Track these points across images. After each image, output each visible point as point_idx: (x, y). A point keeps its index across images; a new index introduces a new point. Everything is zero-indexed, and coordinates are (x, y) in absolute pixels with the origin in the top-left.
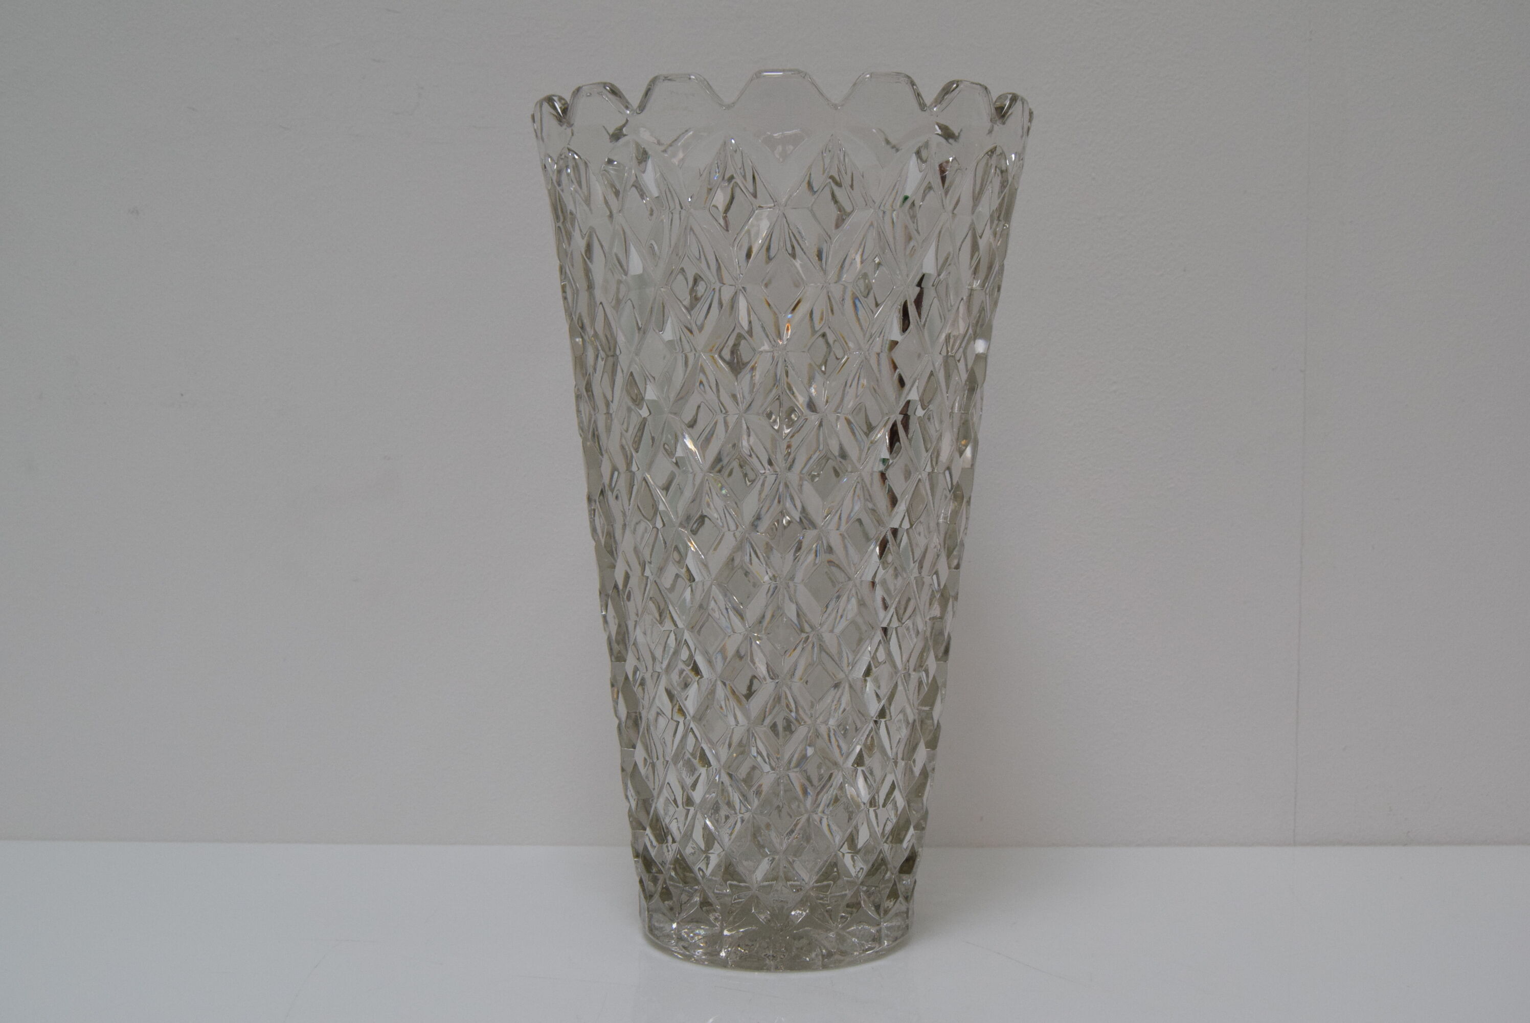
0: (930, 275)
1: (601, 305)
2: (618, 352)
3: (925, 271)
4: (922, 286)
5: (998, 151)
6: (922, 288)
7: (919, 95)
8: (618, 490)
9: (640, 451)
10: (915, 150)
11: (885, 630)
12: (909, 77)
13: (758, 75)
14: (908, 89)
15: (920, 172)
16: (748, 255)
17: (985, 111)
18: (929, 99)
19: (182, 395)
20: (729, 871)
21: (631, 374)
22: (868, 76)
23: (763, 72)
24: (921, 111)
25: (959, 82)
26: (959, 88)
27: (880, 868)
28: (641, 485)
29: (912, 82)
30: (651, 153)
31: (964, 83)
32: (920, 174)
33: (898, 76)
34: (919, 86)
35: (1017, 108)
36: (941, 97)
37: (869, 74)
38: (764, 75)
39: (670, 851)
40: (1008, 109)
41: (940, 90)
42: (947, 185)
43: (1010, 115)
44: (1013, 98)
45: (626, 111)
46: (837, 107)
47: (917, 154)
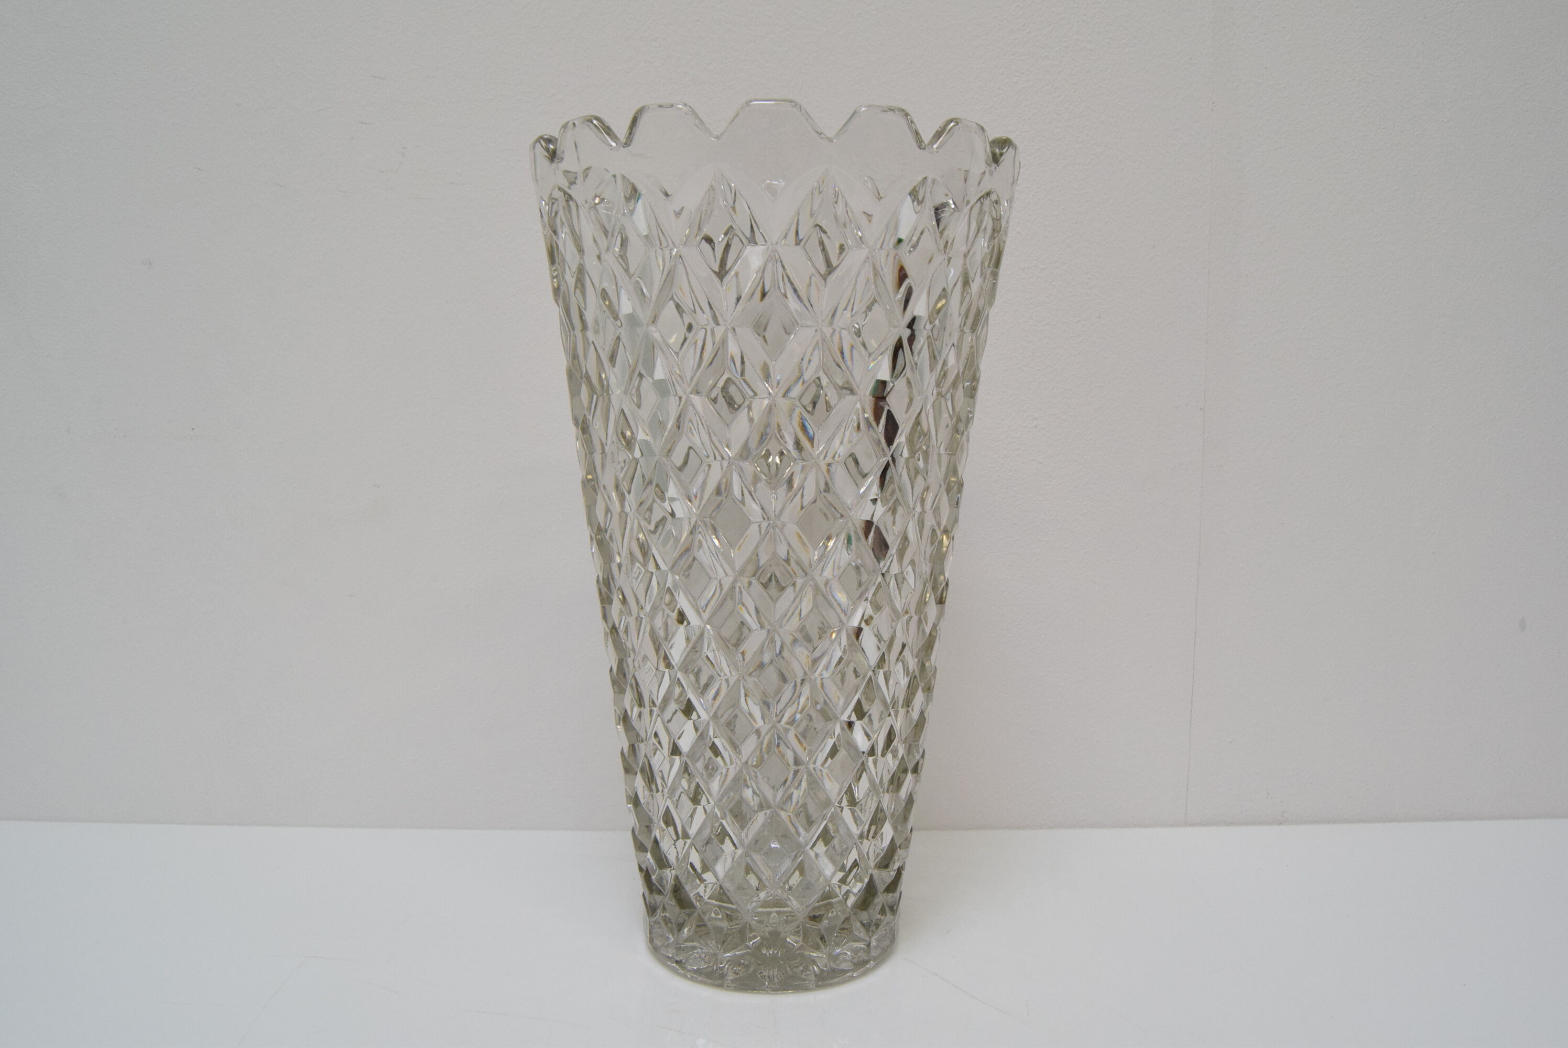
0: (920, 317)
2: (611, 392)
3: (916, 313)
4: (914, 328)
5: (994, 197)
6: (913, 331)
7: (917, 133)
8: (612, 529)
9: (632, 493)
10: (910, 188)
12: (903, 110)
13: (748, 103)
14: (902, 121)
15: (916, 213)
16: (738, 299)
17: (982, 151)
18: (927, 137)
19: (193, 429)
20: (723, 900)
21: (623, 411)
22: (864, 109)
23: (751, 101)
24: (917, 149)
25: (957, 121)
26: (957, 127)
27: (870, 890)
28: (634, 522)
29: (909, 117)
30: (640, 187)
31: (962, 123)
32: (915, 216)
33: (891, 109)
34: (915, 120)
35: (1009, 154)
36: (938, 135)
37: (865, 107)
38: (753, 105)
39: (669, 874)
40: (1001, 155)
41: (936, 127)
42: (941, 227)
43: (1003, 160)
44: (1004, 143)
45: (614, 144)
46: (831, 140)
47: (914, 194)
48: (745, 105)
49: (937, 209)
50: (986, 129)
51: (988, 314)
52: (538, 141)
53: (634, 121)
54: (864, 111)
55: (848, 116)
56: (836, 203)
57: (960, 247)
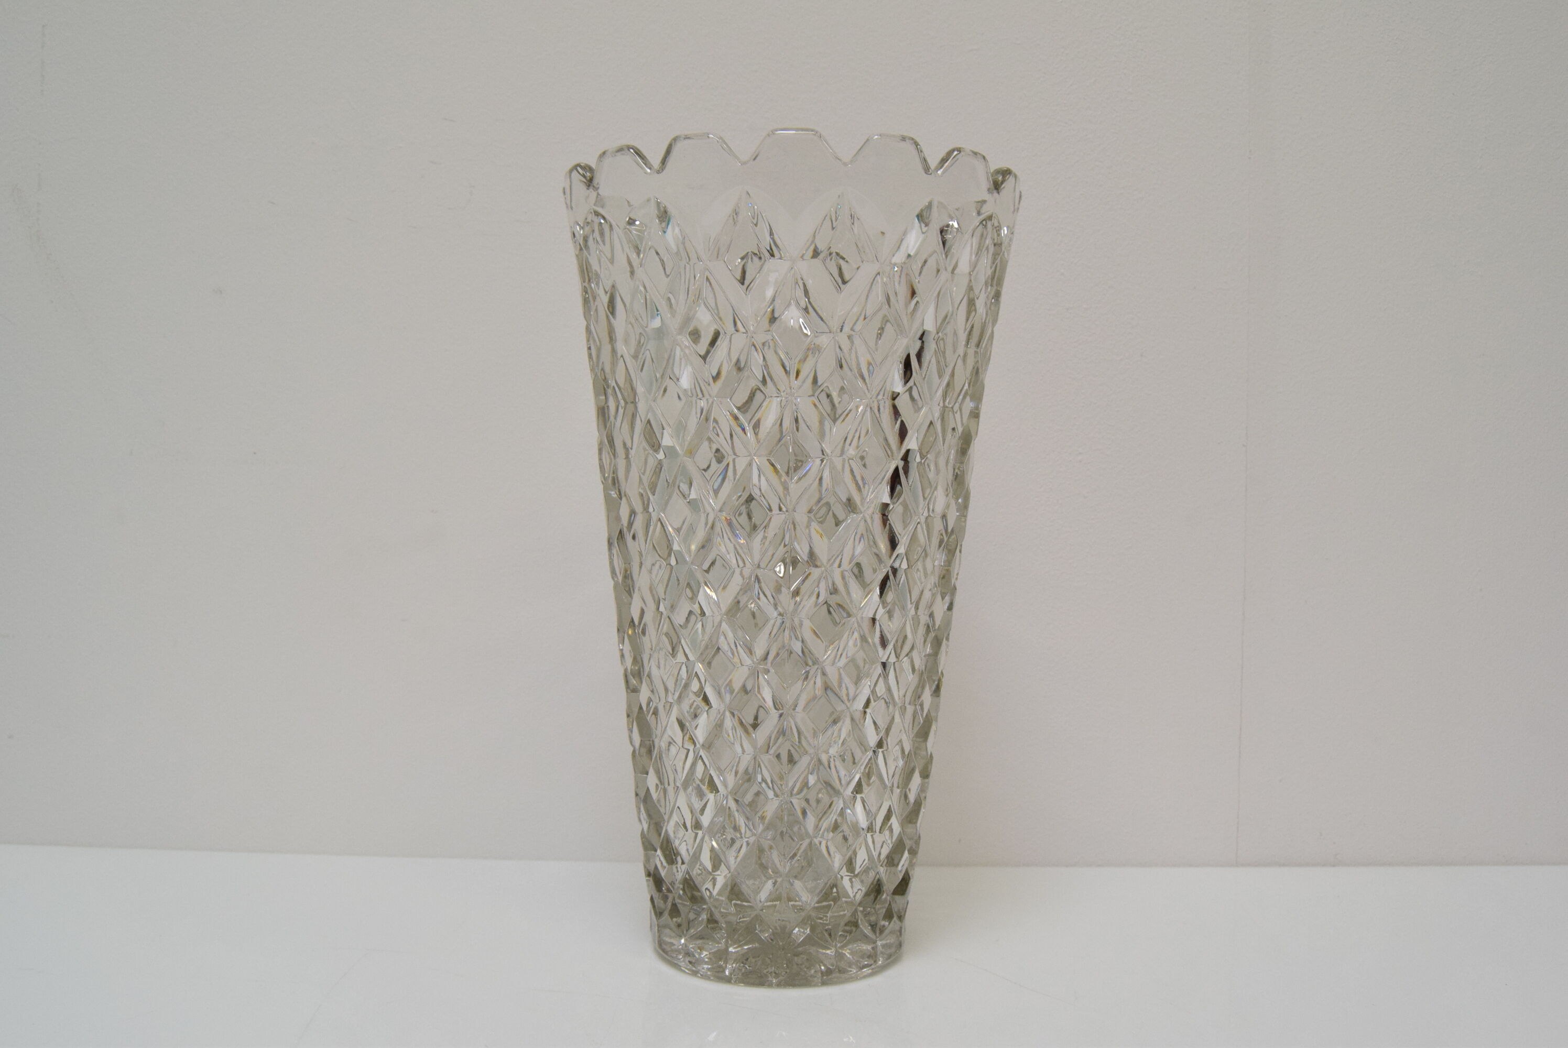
0: (929, 331)
1: (622, 358)
2: (637, 401)
3: (926, 328)
4: (923, 339)
5: (995, 222)
6: (923, 342)
7: (925, 160)
8: (636, 531)
9: (656, 493)
10: (917, 211)
11: (884, 665)
12: (913, 139)
13: (773, 132)
14: (912, 148)
15: (923, 232)
17: (984, 178)
18: (933, 163)
20: (734, 891)
21: (649, 422)
22: (876, 137)
23: (777, 130)
24: (925, 174)
25: (959, 150)
26: (960, 155)
27: (877, 889)
28: (657, 526)
29: (918, 147)
30: (672, 210)
31: (964, 151)
32: (922, 237)
33: (904, 139)
34: (924, 150)
35: (1010, 182)
36: (944, 161)
37: (877, 135)
38: (778, 134)
39: (680, 872)
40: (1002, 182)
41: (942, 154)
42: (947, 246)
43: (1004, 187)
44: (1006, 173)
45: (649, 171)
46: (845, 164)
47: (920, 217)
48: (771, 133)
49: (942, 231)
50: (987, 157)
51: (993, 332)
52: (575, 167)
53: (668, 152)
54: (877, 139)
55: (863, 143)
56: (853, 224)
57: (964, 267)
